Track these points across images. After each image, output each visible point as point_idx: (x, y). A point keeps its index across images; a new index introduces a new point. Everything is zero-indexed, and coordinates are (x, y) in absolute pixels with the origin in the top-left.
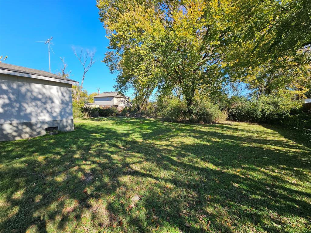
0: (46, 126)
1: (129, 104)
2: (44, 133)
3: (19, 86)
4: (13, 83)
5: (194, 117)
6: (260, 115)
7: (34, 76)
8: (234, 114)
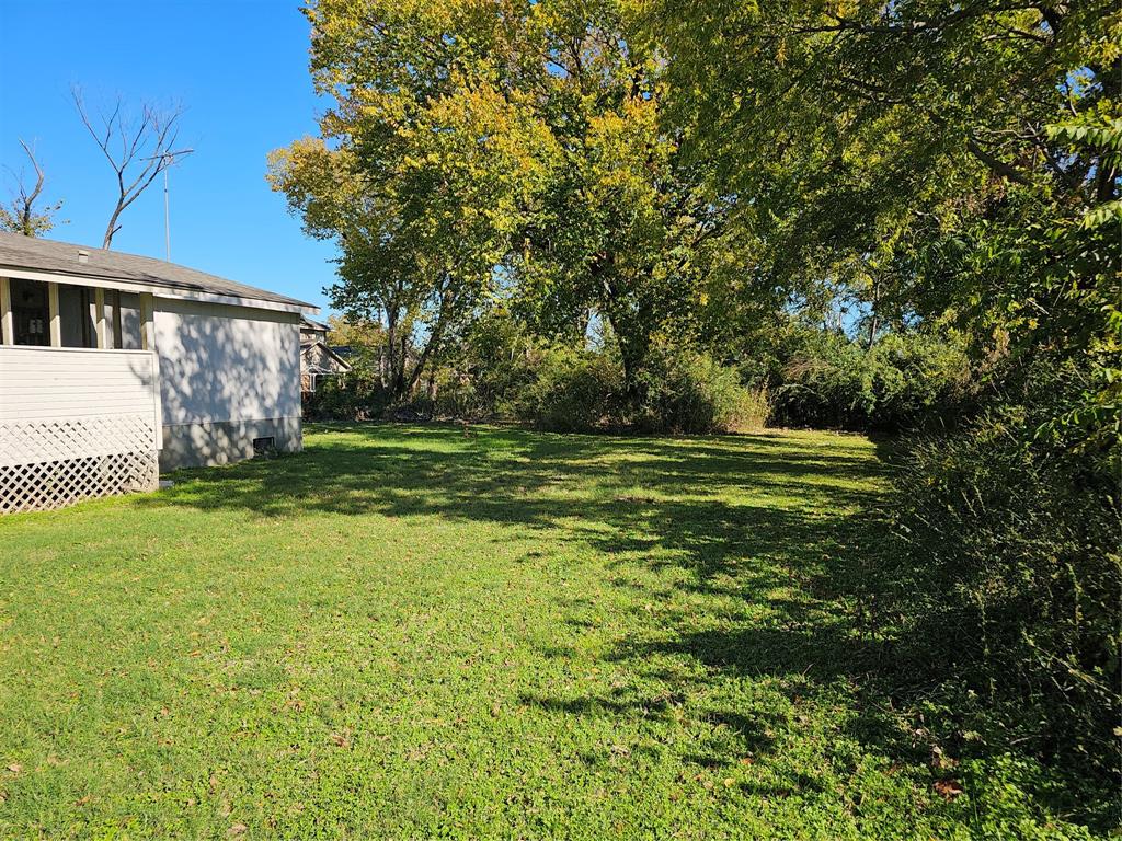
0: (254, 435)
1: (333, 360)
2: (250, 452)
3: (215, 328)
4: (206, 320)
5: (649, 412)
6: (871, 401)
7: (245, 302)
8: (791, 399)
